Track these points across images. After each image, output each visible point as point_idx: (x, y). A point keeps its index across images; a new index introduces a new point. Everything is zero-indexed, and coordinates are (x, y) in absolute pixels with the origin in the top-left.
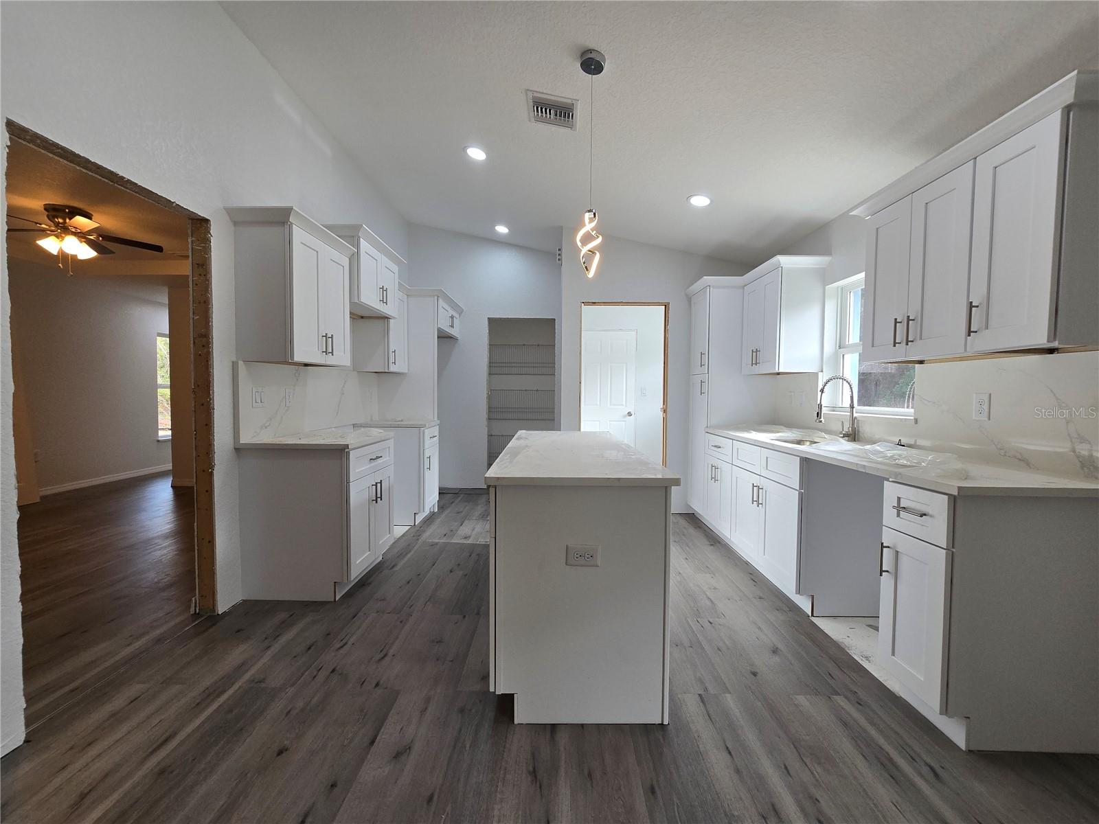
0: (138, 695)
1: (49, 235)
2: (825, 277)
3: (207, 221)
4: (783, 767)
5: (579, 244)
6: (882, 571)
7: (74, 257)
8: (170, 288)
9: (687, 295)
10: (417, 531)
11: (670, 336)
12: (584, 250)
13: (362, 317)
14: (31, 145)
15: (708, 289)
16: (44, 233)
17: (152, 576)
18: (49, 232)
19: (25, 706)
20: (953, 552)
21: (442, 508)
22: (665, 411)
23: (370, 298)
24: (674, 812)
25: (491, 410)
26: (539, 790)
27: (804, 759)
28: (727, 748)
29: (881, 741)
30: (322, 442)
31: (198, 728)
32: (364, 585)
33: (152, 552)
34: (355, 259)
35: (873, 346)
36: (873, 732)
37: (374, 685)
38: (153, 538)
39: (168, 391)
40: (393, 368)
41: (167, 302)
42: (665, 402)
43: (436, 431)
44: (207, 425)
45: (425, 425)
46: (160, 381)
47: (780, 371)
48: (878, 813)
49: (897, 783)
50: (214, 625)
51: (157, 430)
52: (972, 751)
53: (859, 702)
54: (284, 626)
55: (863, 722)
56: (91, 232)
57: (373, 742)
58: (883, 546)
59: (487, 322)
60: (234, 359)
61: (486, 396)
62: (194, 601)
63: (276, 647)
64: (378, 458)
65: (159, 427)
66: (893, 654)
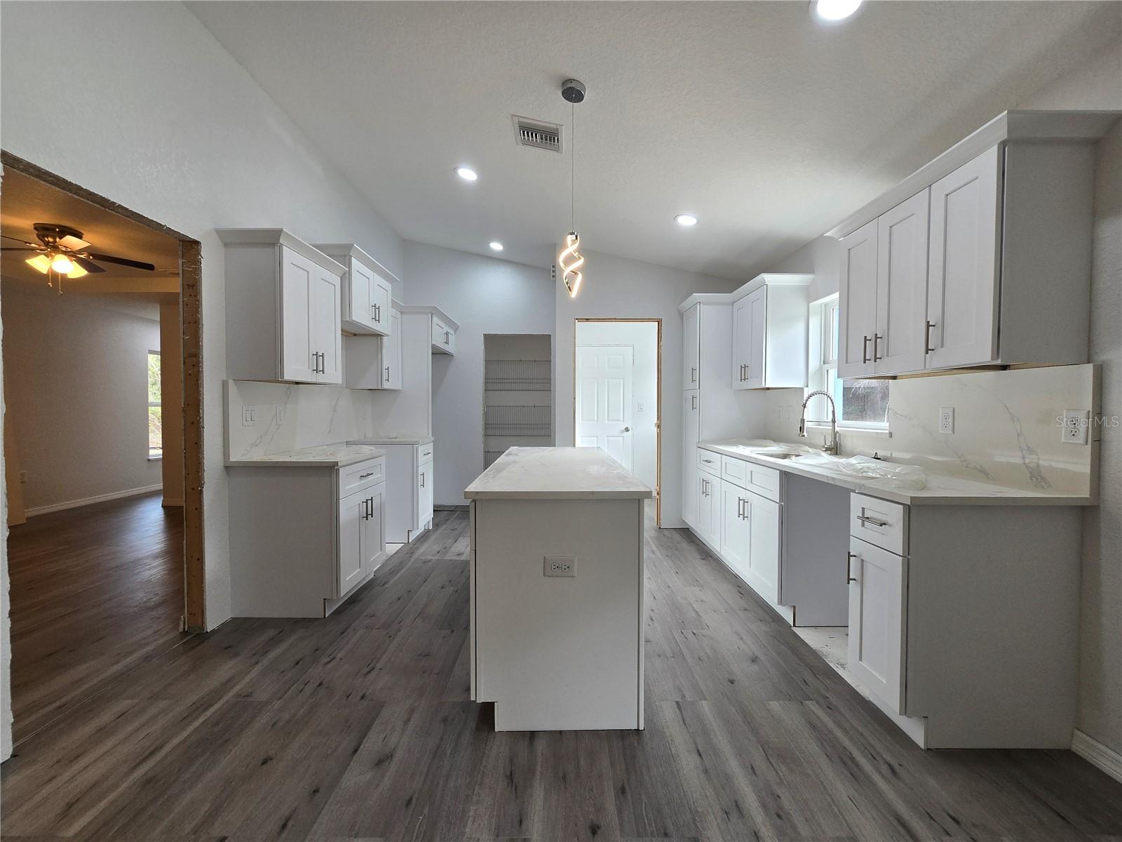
0: (125, 711)
1: (38, 254)
2: (809, 294)
3: (197, 243)
4: (750, 767)
5: (562, 265)
6: (849, 579)
7: (64, 277)
8: (162, 305)
9: (678, 310)
10: (410, 549)
11: (662, 351)
12: (567, 271)
13: (355, 335)
14: (24, 174)
15: (698, 306)
16: (33, 252)
17: (140, 596)
18: (38, 251)
19: (12, 720)
20: (908, 559)
21: (437, 525)
22: (659, 427)
23: (361, 316)
24: (642, 810)
25: (487, 426)
26: (514, 792)
27: (771, 760)
28: (698, 751)
29: (847, 743)
30: (311, 459)
31: (185, 740)
32: (354, 602)
33: (140, 572)
34: (346, 279)
35: (847, 363)
36: (839, 733)
37: (359, 697)
38: (142, 558)
39: (159, 409)
40: (386, 385)
41: (159, 319)
42: (659, 417)
43: (430, 447)
44: (196, 443)
45: (419, 442)
46: (151, 399)
47: (767, 386)
48: (834, 807)
49: (856, 780)
50: (203, 642)
51: (148, 449)
52: (930, 749)
53: (830, 705)
54: (273, 642)
55: (831, 725)
56: (81, 251)
57: (356, 751)
58: (849, 556)
59: (482, 338)
60: (225, 378)
61: (482, 412)
62: (182, 619)
63: (265, 661)
64: (368, 475)
65: (150, 446)
66: (861, 659)
